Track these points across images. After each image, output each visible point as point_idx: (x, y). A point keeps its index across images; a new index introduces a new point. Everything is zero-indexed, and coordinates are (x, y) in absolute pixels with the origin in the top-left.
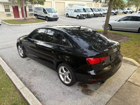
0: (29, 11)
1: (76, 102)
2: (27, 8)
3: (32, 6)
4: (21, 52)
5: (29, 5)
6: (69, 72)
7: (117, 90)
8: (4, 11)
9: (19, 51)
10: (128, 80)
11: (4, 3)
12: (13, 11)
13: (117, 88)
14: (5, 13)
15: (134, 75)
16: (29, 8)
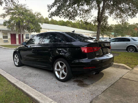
0: (26, 38)
1: (72, 91)
2: (24, 36)
3: (29, 34)
4: (16, 61)
5: (27, 33)
6: (64, 65)
7: (112, 83)
8: (2, 37)
9: (15, 60)
10: (122, 77)
11: (3, 31)
12: (10, 38)
13: (113, 82)
14: (3, 39)
15: (127, 75)
16: (26, 35)
